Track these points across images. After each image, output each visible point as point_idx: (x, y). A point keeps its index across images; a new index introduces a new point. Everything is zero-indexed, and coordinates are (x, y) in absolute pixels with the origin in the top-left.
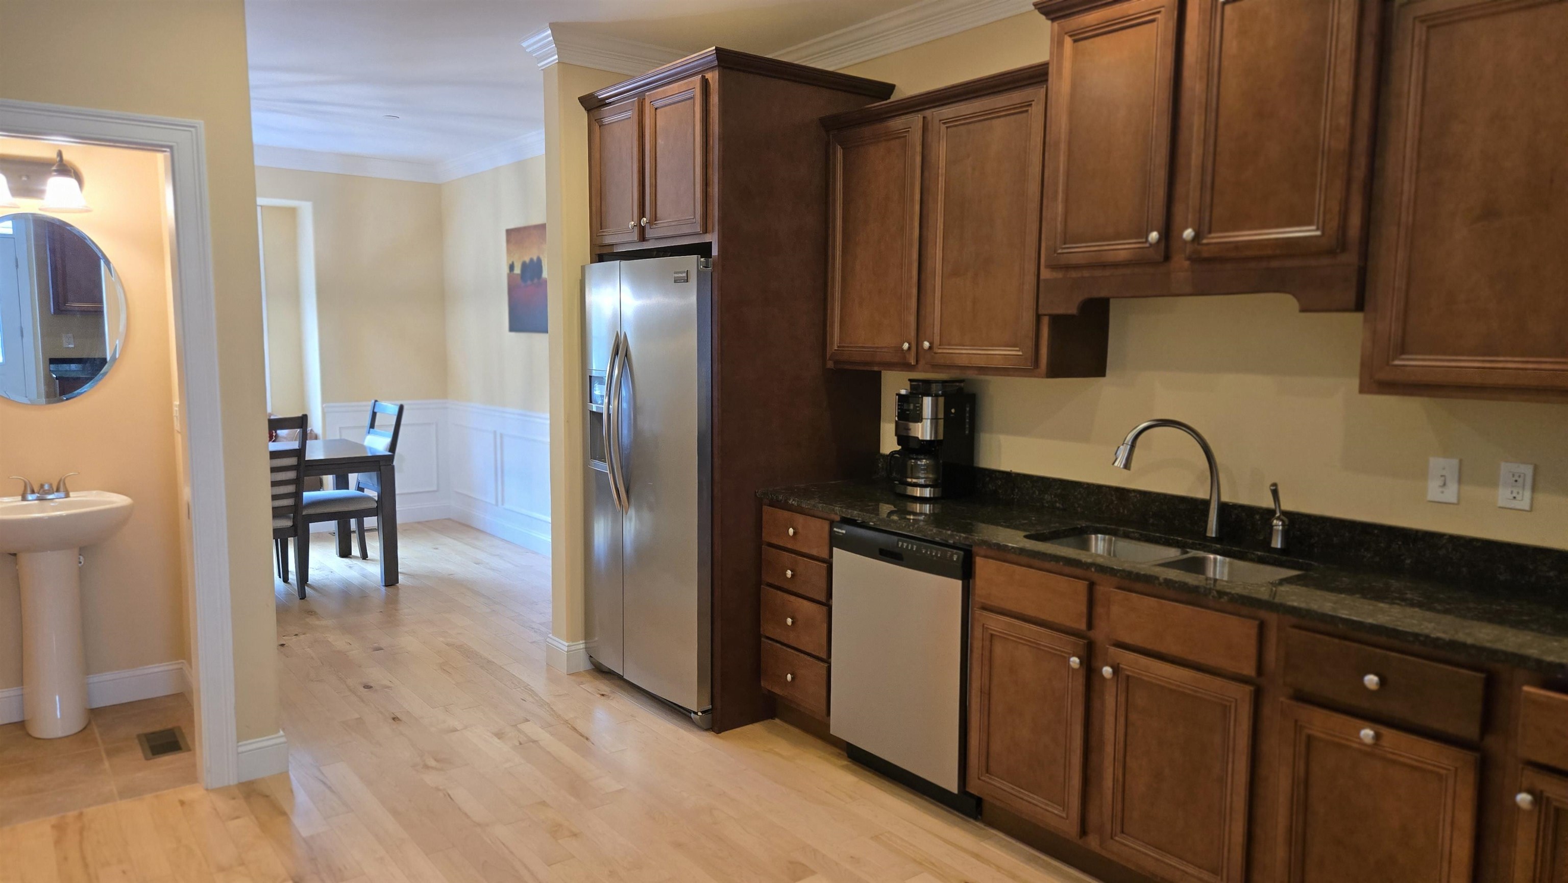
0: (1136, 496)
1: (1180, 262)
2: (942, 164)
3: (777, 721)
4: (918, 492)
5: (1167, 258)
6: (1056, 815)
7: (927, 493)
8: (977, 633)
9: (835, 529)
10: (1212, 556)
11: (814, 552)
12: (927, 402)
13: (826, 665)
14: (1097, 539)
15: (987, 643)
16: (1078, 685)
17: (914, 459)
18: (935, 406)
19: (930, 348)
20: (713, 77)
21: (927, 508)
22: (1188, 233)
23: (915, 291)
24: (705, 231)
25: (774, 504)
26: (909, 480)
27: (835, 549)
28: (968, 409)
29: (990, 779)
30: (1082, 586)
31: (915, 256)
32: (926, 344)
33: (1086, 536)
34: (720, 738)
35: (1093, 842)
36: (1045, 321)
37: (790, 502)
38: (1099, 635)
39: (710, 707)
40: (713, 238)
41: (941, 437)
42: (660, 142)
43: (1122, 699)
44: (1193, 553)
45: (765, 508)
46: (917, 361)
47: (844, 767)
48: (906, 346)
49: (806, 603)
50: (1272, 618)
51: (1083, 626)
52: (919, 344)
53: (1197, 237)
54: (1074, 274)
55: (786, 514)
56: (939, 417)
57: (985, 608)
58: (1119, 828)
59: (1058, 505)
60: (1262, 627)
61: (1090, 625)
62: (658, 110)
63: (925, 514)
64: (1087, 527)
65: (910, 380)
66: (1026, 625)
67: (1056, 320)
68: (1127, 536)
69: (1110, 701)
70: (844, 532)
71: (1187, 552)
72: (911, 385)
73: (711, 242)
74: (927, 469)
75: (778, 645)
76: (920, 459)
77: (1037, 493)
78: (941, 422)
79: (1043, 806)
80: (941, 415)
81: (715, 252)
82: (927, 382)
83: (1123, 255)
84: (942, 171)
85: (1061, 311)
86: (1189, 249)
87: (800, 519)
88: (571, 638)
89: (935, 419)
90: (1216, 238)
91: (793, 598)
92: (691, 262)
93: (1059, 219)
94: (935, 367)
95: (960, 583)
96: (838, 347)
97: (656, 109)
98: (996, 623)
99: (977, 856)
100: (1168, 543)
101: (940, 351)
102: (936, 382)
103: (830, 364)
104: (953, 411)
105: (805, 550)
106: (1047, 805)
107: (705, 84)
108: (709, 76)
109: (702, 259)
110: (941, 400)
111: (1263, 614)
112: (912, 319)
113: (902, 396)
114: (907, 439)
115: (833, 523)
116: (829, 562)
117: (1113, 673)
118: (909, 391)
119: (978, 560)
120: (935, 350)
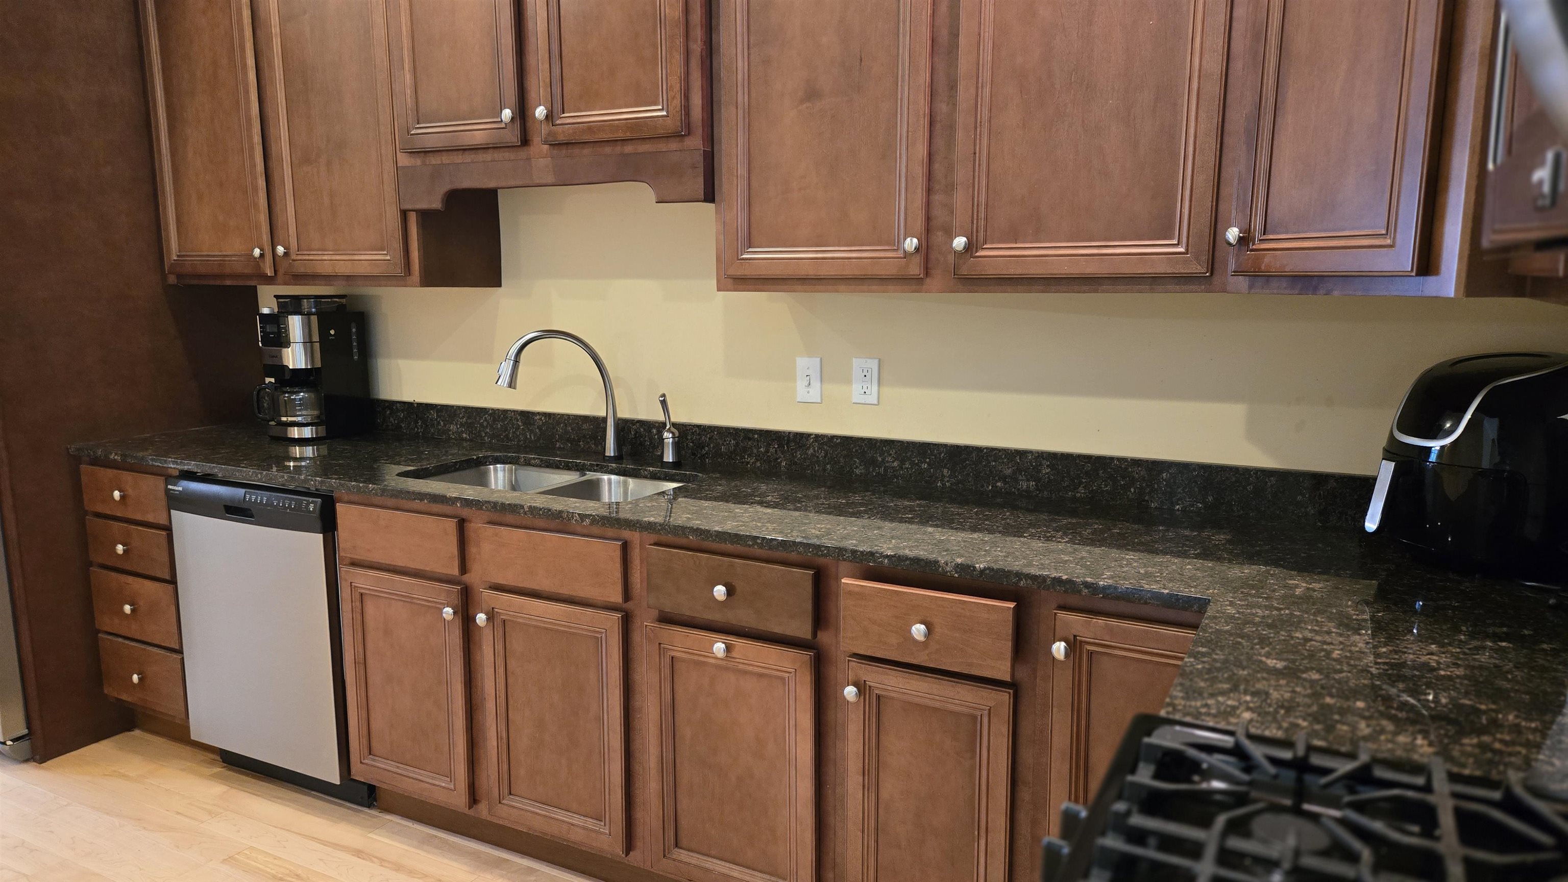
0: (541, 419)
1: (539, 147)
2: (275, 20)
3: (137, 733)
4: (295, 433)
5: (525, 141)
6: (444, 787)
7: (307, 432)
8: (344, 593)
9: (170, 487)
10: (605, 477)
11: (150, 518)
12: (295, 324)
13: (178, 656)
14: (496, 470)
15: (358, 604)
16: (455, 637)
17: (288, 393)
18: (307, 327)
19: (286, 254)
21: (309, 451)
22: (540, 112)
23: (261, 183)
25: (96, 462)
26: (284, 419)
27: (173, 512)
28: (354, 330)
29: (374, 760)
30: (451, 525)
31: (257, 138)
32: (280, 250)
33: (482, 467)
34: (43, 768)
35: (482, 810)
36: (413, 218)
37: (112, 457)
38: (473, 578)
39: (26, 731)
41: (318, 364)
43: (500, 647)
44: (590, 475)
45: (84, 468)
46: (275, 271)
47: (214, 777)
48: (257, 252)
49: (148, 584)
50: (634, 537)
51: (455, 571)
52: (275, 250)
53: (549, 117)
54: (434, 160)
55: (110, 473)
56: (314, 340)
57: (354, 564)
58: (506, 791)
59: (464, 435)
60: (625, 547)
61: (464, 568)
63: (310, 459)
64: (484, 457)
65: (277, 297)
66: (397, 578)
67: (425, 216)
68: (528, 463)
69: (487, 653)
70: (180, 489)
71: (585, 475)
72: (278, 302)
74: (303, 404)
75: (120, 640)
76: (297, 393)
77: (442, 423)
78: (317, 346)
79: (431, 781)
80: (316, 338)
82: (297, 299)
83: (479, 138)
84: (275, 30)
85: (424, 205)
86: (545, 129)
87: (127, 477)
89: (308, 342)
90: (569, 117)
91: (130, 579)
93: (408, 92)
94: (299, 278)
95: (320, 537)
96: (178, 256)
98: (363, 580)
99: (359, 853)
100: (568, 467)
101: (299, 257)
102: (308, 297)
103: (172, 279)
104: (332, 332)
105: (139, 517)
106: (433, 778)
110: (314, 319)
111: (626, 534)
112: (263, 218)
113: (263, 316)
114: (279, 370)
115: (170, 479)
116: (168, 529)
117: (488, 619)
118: (276, 310)
119: (340, 507)
120: (294, 257)
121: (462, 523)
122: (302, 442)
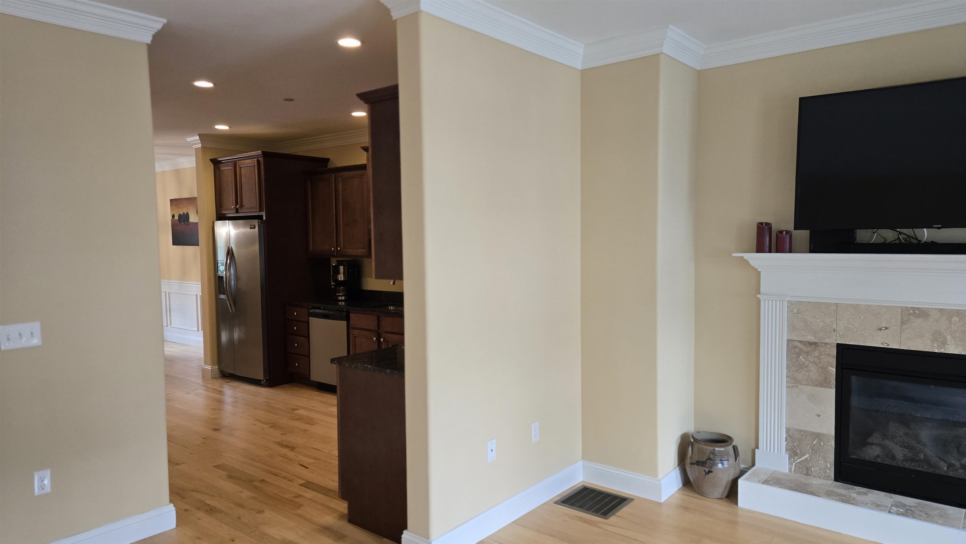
2: (341, 190)
3: (295, 383)
4: (340, 298)
7: (343, 298)
8: (351, 336)
9: (310, 311)
11: (304, 319)
12: (341, 268)
13: (308, 358)
14: (391, 308)
15: (353, 339)
16: (376, 346)
17: (338, 287)
18: (344, 269)
19: (340, 250)
20: (261, 160)
21: (344, 303)
23: (335, 231)
24: (261, 210)
25: (291, 305)
26: (337, 294)
27: (310, 318)
28: (356, 270)
30: (376, 317)
31: (334, 219)
32: (339, 248)
33: (388, 307)
34: (273, 388)
37: (295, 303)
38: (381, 330)
39: (268, 378)
40: (264, 214)
41: (347, 279)
42: (243, 179)
45: (287, 307)
46: (337, 254)
47: (315, 391)
48: (333, 249)
49: (302, 337)
51: (377, 329)
52: (337, 248)
55: (294, 308)
57: (354, 328)
59: (384, 299)
61: (379, 328)
62: (242, 168)
64: (387, 304)
65: (337, 261)
66: (363, 331)
70: (312, 311)
73: (263, 215)
74: (342, 290)
75: (293, 354)
76: (341, 287)
77: (379, 296)
78: (347, 274)
80: (346, 272)
81: (264, 218)
82: (342, 261)
84: (341, 193)
87: (298, 309)
88: (213, 364)
89: (344, 273)
91: (297, 337)
92: (256, 222)
94: (343, 256)
95: (346, 322)
96: (312, 250)
97: (241, 167)
98: (355, 332)
101: (343, 251)
102: (345, 261)
103: (310, 256)
104: (351, 270)
105: (300, 319)
107: (258, 162)
108: (260, 159)
109: (260, 221)
110: (346, 267)
112: (335, 240)
113: (333, 266)
114: (336, 280)
115: (309, 309)
116: (308, 323)
117: (383, 340)
118: (336, 264)
119: (351, 314)
120: (342, 250)
121: (378, 317)
122: (342, 301)
